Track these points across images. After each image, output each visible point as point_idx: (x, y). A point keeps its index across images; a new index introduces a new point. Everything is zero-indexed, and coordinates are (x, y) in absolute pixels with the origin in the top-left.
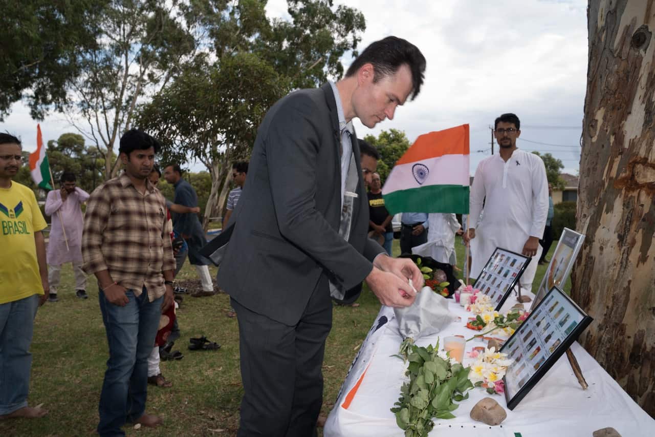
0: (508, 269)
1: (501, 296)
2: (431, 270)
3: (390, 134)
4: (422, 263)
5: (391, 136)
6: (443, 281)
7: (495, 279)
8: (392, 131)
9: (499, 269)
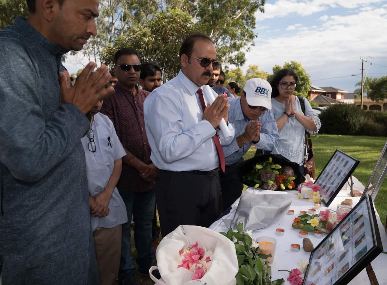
0: (341, 169)
1: (333, 192)
2: (281, 167)
3: (291, 65)
4: (273, 161)
5: (292, 66)
6: (290, 176)
7: (332, 176)
8: (293, 63)
9: (335, 168)
